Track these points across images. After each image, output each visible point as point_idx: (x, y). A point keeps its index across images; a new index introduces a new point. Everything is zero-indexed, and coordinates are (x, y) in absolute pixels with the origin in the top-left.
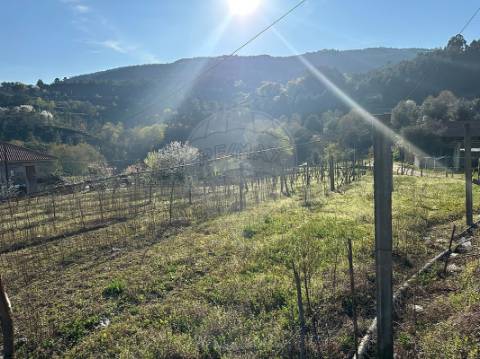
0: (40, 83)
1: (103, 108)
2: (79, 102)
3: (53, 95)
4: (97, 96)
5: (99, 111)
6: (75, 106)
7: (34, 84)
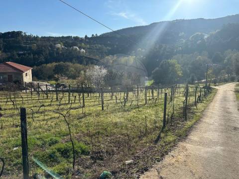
0: (86, 36)
1: (110, 48)
2: (100, 45)
3: (90, 42)
4: (109, 42)
5: (108, 50)
6: (98, 48)
7: (84, 37)
